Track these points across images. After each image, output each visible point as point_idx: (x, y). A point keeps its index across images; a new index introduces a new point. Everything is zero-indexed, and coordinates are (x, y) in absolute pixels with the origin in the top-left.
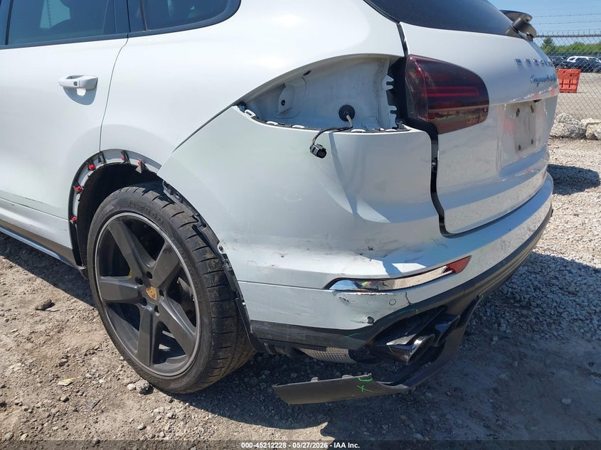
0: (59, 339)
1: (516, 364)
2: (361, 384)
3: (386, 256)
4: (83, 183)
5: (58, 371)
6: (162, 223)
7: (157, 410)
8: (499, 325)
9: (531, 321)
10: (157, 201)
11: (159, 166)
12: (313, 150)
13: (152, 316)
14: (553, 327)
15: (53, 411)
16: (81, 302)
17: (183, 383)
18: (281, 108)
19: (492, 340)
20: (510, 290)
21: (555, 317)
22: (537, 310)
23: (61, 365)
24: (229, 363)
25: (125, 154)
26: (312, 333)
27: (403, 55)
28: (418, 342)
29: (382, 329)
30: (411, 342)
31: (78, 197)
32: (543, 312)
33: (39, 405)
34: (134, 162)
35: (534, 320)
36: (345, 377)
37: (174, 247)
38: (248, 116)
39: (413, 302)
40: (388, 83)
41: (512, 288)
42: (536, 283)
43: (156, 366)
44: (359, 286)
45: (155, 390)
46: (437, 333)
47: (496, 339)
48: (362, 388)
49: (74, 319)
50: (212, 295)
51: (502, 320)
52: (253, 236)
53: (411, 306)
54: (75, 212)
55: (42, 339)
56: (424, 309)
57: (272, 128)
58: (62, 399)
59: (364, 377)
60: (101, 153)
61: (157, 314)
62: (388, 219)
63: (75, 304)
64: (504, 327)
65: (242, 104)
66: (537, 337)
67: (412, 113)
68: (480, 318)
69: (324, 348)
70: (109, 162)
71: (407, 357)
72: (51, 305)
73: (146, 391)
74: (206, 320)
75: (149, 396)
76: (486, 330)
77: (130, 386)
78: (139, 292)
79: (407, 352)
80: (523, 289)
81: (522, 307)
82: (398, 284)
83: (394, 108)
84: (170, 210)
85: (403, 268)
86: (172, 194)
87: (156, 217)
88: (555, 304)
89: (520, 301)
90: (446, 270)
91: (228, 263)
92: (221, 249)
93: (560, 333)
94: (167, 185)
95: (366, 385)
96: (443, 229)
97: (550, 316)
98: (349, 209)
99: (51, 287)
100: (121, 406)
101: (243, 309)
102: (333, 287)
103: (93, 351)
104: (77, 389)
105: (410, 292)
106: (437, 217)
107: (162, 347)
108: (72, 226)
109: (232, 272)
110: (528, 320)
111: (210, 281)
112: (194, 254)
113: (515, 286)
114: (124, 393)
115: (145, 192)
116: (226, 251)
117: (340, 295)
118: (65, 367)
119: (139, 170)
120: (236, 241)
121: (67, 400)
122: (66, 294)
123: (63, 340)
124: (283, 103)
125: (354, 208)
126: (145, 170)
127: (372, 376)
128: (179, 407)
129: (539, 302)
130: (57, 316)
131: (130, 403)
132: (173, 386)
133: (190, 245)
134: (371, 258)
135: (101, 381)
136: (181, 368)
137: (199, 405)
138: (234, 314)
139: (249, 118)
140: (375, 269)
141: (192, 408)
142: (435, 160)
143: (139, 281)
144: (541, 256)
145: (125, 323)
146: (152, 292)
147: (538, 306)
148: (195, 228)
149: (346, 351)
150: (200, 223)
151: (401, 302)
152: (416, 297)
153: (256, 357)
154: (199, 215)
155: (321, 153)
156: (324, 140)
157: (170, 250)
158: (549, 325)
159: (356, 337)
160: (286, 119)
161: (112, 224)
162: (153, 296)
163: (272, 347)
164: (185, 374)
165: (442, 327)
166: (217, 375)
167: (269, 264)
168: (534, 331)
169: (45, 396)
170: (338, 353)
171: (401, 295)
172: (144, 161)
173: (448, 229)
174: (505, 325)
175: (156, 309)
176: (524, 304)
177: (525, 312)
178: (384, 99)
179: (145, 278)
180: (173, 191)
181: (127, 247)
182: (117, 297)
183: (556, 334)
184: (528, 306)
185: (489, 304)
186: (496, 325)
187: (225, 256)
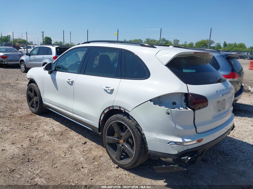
0: (91, 152)
1: (220, 171)
2: (175, 167)
3: (183, 137)
4: (106, 112)
5: (94, 161)
6: (128, 124)
7: (121, 172)
8: (217, 160)
9: (227, 160)
10: (127, 119)
11: (129, 112)
12: (167, 113)
13: (121, 147)
14: (234, 162)
15: (95, 170)
16: (94, 143)
17: (129, 166)
18: (159, 102)
19: (214, 164)
20: (223, 150)
21: (235, 159)
22: (230, 157)
23: (94, 159)
24: (142, 161)
25: (120, 107)
26: (164, 154)
27: (187, 92)
28: (189, 158)
29: (181, 154)
30: (187, 158)
31: (103, 115)
32: (232, 157)
33: (91, 168)
34: (121, 109)
35: (228, 159)
36: (171, 165)
37: (130, 130)
38: (152, 103)
39: (188, 148)
40: (184, 98)
41: (223, 149)
42: (231, 148)
43: (121, 161)
44: (176, 144)
45: (119, 168)
46: (194, 157)
47: (215, 164)
48: (175, 168)
49: (93, 147)
50: (139, 143)
51: (218, 158)
52: (151, 130)
53: (188, 149)
54: (102, 119)
55: (87, 152)
56: (191, 150)
57: (157, 106)
58: (97, 167)
59: (176, 166)
60: (113, 106)
61: (122, 147)
62: (183, 128)
63: (92, 143)
64: (218, 160)
65: (151, 100)
66: (229, 164)
67: (189, 105)
68: (211, 157)
69: (166, 158)
70: (114, 108)
71: (187, 162)
72: (86, 143)
73: (117, 168)
74: (137, 149)
75: (118, 169)
76: (213, 161)
77: (113, 166)
78: (118, 141)
79: (187, 160)
80: (227, 150)
81: (225, 155)
82: (185, 144)
83: (185, 104)
84: (130, 121)
85: (186, 140)
86: (132, 118)
87: (126, 123)
88: (236, 155)
89: (225, 153)
90: (197, 141)
91: (144, 135)
92: (143, 132)
93: (236, 164)
94: (131, 116)
95: (177, 168)
96: (196, 131)
97: (234, 159)
98: (174, 126)
99: (84, 138)
100: (111, 170)
101: (147, 147)
102: (170, 143)
103: (101, 157)
104: (100, 165)
105: (188, 146)
106: (195, 129)
107: (122, 156)
108: (99, 122)
109: (145, 138)
110: (226, 159)
111: (139, 139)
112: (135, 132)
113: (224, 149)
114: (112, 168)
115: (123, 116)
116: (144, 133)
117: (171, 145)
118: (95, 160)
119: (123, 111)
120: (147, 131)
121: (98, 168)
122: (89, 140)
123: (92, 153)
124: (160, 101)
125: (175, 126)
126: (125, 112)
127: (178, 166)
128: (126, 172)
129: (231, 154)
130: (88, 146)
131: (113, 170)
132: (125, 166)
133: (134, 130)
134: (179, 137)
135: (105, 164)
136: (128, 161)
137: (132, 172)
138: (144, 148)
139: (152, 104)
140: (180, 140)
141: (130, 173)
142: (194, 115)
143: (118, 138)
144: (235, 139)
145: (112, 149)
146: (121, 141)
147: (231, 155)
148: (136, 126)
149: (172, 159)
150: (138, 125)
151: (186, 148)
152: (189, 147)
153: (145, 162)
154: (138, 124)
155: (169, 114)
156: (169, 111)
157: (129, 131)
158: (233, 161)
159: (174, 156)
160: (160, 104)
161: (113, 123)
162: (122, 142)
163: (153, 157)
164: (130, 163)
165: (196, 155)
166: (138, 164)
167: (154, 137)
168: (228, 162)
169: (92, 166)
170: (170, 160)
171: (185, 147)
172: (125, 109)
173: (197, 131)
174: (219, 160)
175: (122, 146)
176: (226, 154)
177: (226, 157)
178: (183, 101)
179: (120, 137)
180: (132, 117)
181: (116, 129)
182: (111, 142)
183: (234, 164)
184: (228, 155)
185: (215, 153)
186: (216, 160)
187: (144, 134)
